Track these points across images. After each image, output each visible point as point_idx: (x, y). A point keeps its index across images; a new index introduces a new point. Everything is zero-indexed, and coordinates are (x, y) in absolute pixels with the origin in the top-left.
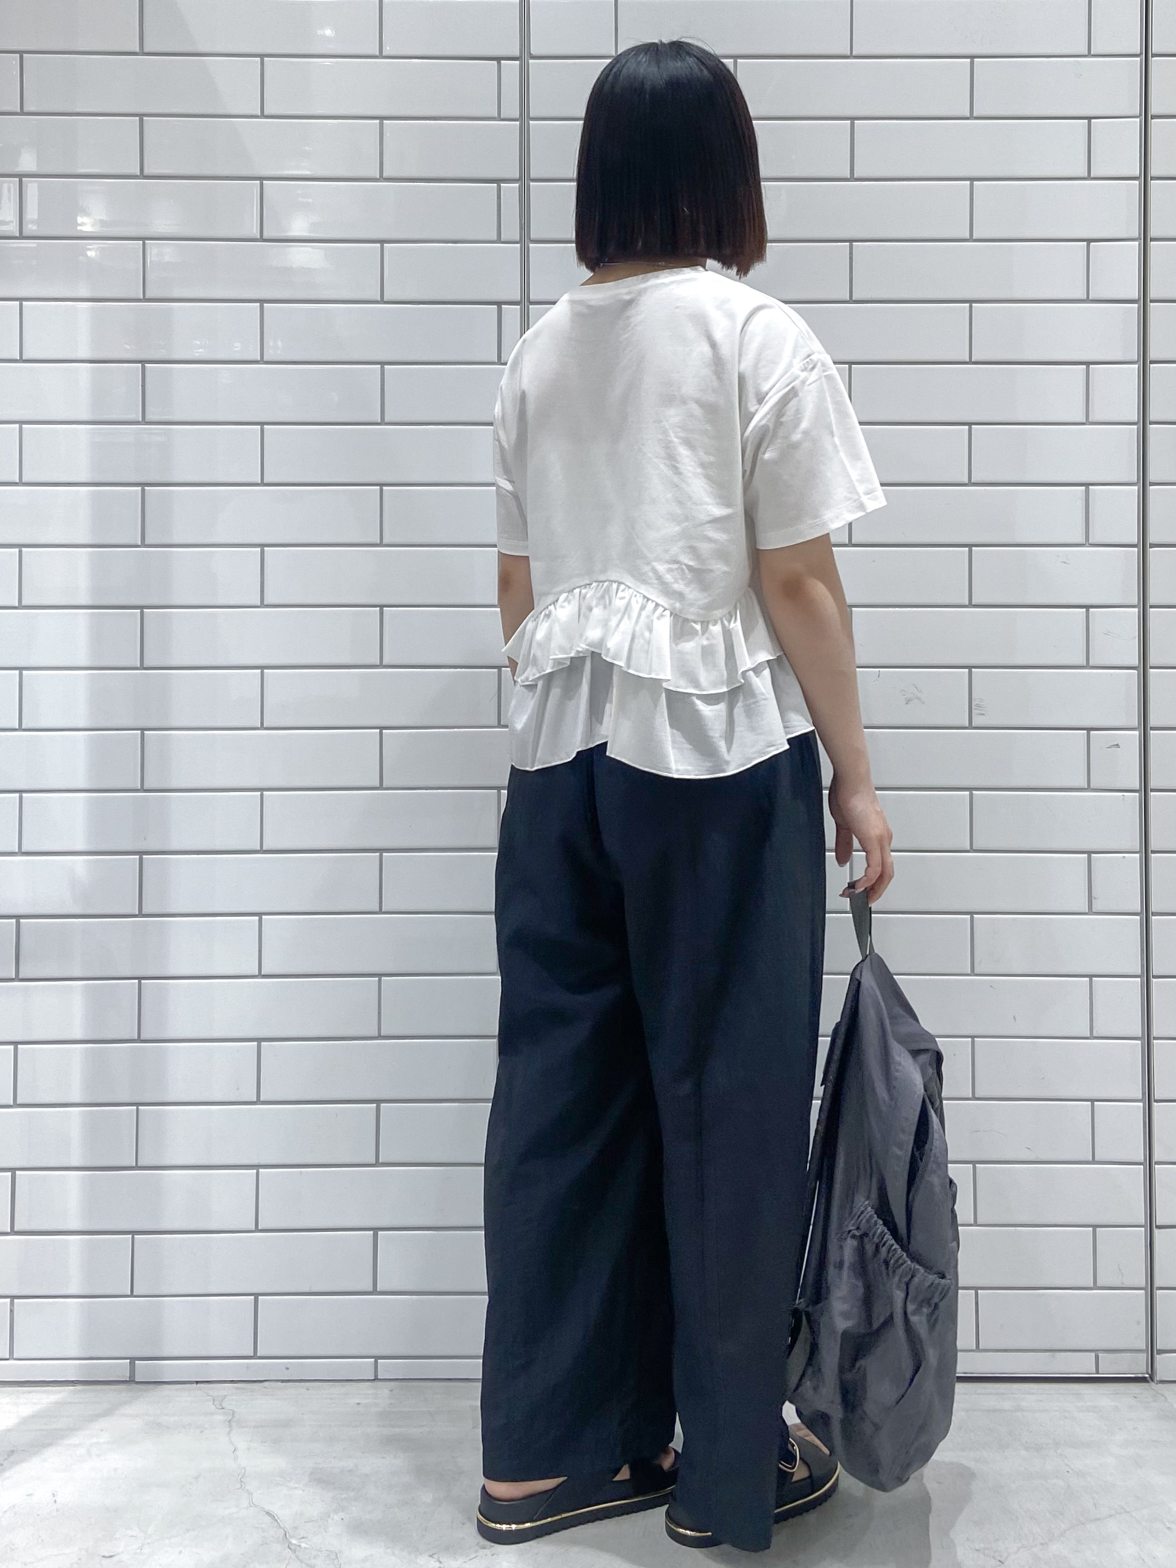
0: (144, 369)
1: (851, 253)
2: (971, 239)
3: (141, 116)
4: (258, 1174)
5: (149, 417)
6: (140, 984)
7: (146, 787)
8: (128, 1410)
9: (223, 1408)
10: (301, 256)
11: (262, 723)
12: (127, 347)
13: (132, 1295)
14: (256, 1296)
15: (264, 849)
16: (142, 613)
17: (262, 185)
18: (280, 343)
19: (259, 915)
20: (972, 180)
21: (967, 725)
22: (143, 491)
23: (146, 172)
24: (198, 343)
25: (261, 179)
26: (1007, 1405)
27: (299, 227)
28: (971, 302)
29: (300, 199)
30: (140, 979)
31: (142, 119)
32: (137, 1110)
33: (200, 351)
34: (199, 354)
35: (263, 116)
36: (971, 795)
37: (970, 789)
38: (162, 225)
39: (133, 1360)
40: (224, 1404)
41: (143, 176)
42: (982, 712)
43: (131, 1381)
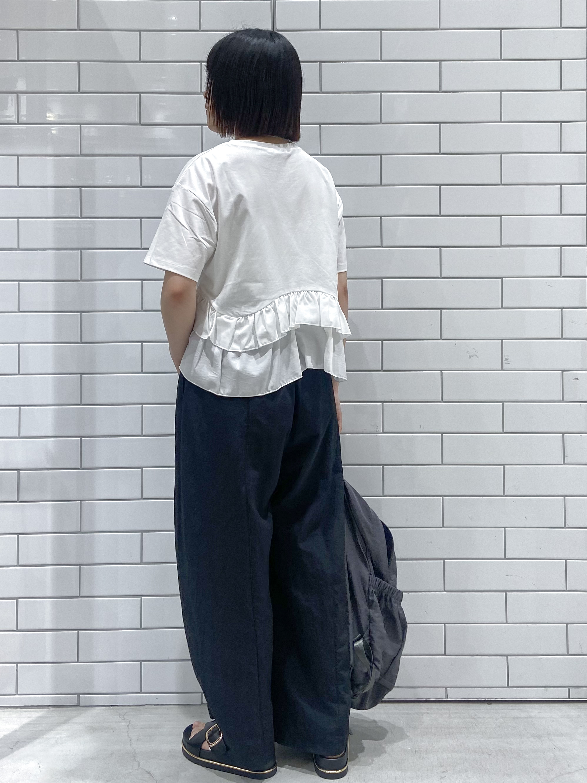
0: (81, 190)
1: (440, 129)
2: (501, 122)
3: (79, 62)
4: (141, 599)
5: (84, 215)
6: (81, 503)
7: (83, 403)
8: (77, 720)
9: (125, 719)
10: (161, 132)
11: (142, 370)
12: (72, 179)
13: (78, 662)
14: (141, 661)
15: (143, 434)
16: (81, 315)
17: (140, 96)
18: (150, 177)
19: (141, 468)
20: (501, 91)
21: (501, 369)
22: (81, 252)
23: (81, 90)
24: (108, 177)
25: (140, 93)
26: (523, 715)
27: (159, 118)
28: (501, 153)
29: (160, 104)
30: (81, 501)
31: (79, 63)
32: (80, 567)
33: (109, 181)
34: (109, 182)
35: (141, 61)
36: (503, 405)
37: (503, 402)
38: (89, 117)
39: (78, 695)
40: (125, 717)
41: (80, 92)
42: (509, 362)
43: (78, 705)
